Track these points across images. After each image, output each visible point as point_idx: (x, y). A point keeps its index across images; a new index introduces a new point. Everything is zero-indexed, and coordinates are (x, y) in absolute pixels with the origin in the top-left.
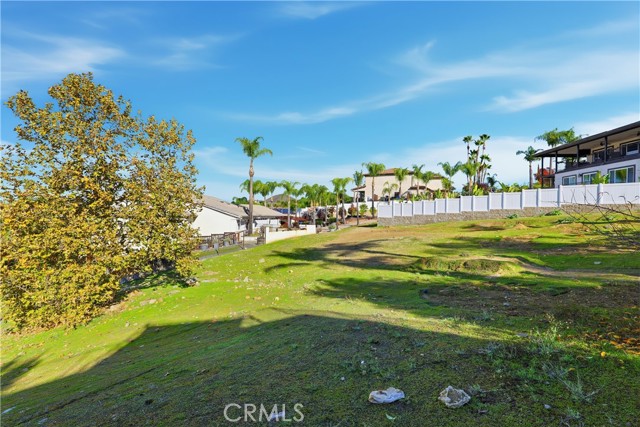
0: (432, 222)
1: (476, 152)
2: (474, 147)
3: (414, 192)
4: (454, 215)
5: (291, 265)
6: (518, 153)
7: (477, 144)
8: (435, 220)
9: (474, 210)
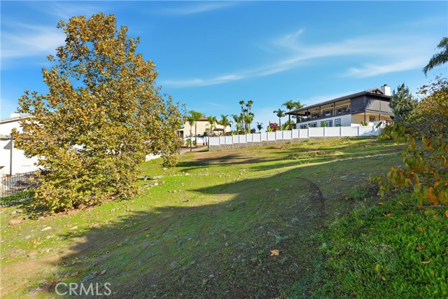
0: (245, 147)
1: (246, 111)
2: (245, 108)
3: (216, 132)
4: (258, 143)
5: (192, 169)
6: (274, 112)
7: (247, 106)
8: (247, 146)
9: (269, 140)
